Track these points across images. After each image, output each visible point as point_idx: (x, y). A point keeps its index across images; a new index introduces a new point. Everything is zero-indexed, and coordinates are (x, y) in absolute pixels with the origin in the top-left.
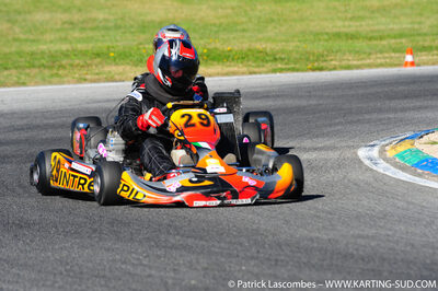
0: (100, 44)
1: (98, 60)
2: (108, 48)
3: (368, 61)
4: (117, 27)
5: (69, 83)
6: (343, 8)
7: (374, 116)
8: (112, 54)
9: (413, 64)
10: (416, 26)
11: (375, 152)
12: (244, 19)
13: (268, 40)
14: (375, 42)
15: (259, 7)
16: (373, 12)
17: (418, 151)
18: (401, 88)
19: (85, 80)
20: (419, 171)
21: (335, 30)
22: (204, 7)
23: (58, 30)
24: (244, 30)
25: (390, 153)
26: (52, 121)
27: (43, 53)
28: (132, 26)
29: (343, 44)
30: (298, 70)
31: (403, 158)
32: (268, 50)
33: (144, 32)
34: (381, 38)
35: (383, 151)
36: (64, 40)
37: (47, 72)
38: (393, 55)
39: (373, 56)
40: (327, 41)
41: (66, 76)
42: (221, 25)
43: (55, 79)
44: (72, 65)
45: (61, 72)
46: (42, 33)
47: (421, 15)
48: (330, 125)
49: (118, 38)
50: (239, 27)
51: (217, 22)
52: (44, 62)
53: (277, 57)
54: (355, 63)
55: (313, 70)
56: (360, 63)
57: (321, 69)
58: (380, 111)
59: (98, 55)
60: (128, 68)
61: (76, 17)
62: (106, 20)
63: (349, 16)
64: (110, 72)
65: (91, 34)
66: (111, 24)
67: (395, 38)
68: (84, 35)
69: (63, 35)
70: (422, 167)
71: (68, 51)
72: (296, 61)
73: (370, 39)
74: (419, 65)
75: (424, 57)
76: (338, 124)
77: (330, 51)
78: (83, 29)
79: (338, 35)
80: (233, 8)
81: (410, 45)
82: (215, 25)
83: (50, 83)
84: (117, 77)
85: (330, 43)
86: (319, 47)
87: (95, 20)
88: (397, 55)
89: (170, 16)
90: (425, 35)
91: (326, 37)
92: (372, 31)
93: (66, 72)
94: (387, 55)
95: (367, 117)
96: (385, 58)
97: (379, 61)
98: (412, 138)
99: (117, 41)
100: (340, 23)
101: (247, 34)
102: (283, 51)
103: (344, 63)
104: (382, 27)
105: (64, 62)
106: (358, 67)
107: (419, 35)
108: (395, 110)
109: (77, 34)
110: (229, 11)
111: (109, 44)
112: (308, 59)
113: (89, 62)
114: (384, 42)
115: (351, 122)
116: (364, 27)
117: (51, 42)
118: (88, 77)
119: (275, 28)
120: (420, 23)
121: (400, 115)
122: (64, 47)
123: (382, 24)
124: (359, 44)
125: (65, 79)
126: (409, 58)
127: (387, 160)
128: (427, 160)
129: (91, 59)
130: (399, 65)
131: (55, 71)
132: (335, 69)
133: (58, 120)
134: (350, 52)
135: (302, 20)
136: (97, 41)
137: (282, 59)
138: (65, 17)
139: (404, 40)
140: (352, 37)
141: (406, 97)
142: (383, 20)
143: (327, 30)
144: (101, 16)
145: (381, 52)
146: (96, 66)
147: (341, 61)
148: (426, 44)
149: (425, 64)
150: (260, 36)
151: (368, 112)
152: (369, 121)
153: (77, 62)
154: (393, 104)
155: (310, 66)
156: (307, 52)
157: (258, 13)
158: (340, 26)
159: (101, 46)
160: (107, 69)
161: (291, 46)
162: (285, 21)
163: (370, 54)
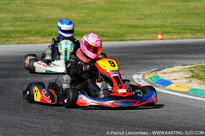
0: (27, 28)
1: (26, 35)
2: (31, 29)
3: (142, 38)
4: (36, 20)
5: (13, 44)
6: (133, 15)
7: (142, 61)
8: (32, 32)
9: (161, 39)
10: (164, 23)
11: (140, 77)
12: (91, 18)
13: (100, 27)
14: (146, 29)
15: (98, 13)
16: (146, 16)
17: (158, 77)
18: (155, 49)
19: (20, 43)
20: (158, 85)
21: (130, 24)
22: (74, 12)
23: (10, 21)
24: (90, 23)
25: (146, 77)
26: (4, 61)
27: (3, 31)
28: (42, 20)
29: (133, 30)
30: (112, 41)
31: (151, 79)
32: (100, 32)
33: (47, 23)
34: (149, 28)
35: (143, 76)
36: (13, 25)
37: (4, 39)
38: (153, 35)
39: (145, 35)
40: (125, 28)
41: (12, 41)
42: (81, 20)
43: (7, 43)
44: (15, 37)
45: (10, 39)
46: (3, 22)
47: (166, 18)
48: (123, 65)
49: (36, 25)
50: (88, 22)
51: (79, 19)
52: (3, 35)
53: (104, 34)
54: (137, 38)
55: (119, 40)
56: (139, 38)
57: (122, 40)
58: (145, 59)
59: (26, 32)
60: (39, 38)
61: (18, 16)
62: (31, 17)
63: (136, 18)
64: (31, 40)
65: (24, 23)
66: (33, 19)
67: (154, 27)
68: (21, 24)
69: (12, 23)
70: (159, 83)
71: (13, 30)
72: (112, 37)
73: (144, 28)
74: (164, 40)
75: (166, 36)
76: (126, 64)
77: (126, 33)
78: (21, 21)
79: (131, 26)
80: (86, 13)
81: (161, 31)
82: (78, 20)
83: (5, 44)
84: (34, 42)
85: (127, 29)
86: (122, 31)
87: (26, 17)
88: (155, 35)
89: (59, 16)
90: (168, 27)
91: (125, 27)
92: (146, 25)
93: (12, 39)
94: (150, 35)
95: (139, 61)
96: (150, 36)
97: (147, 38)
98: (156, 71)
99: (35, 26)
100: (131, 21)
101: (92, 25)
102: (106, 32)
103: (132, 38)
104: (149, 23)
105: (11, 35)
106: (138, 40)
107: (165, 27)
108: (151, 59)
109: (18, 23)
110: (84, 15)
111: (31, 28)
112: (117, 36)
113: (22, 35)
114: (150, 30)
115: (132, 64)
116: (142, 23)
117: (7, 26)
118: (22, 42)
119: (104, 22)
120: (166, 22)
121: (153, 61)
122: (12, 29)
123: (150, 21)
124: (139, 30)
125: (12, 43)
126: (160, 37)
127: (145, 80)
128: (161, 80)
129: (23, 34)
130: (156, 39)
131: (7, 39)
132: (128, 40)
133: (7, 60)
134: (135, 33)
135: (116, 19)
136: (27, 26)
137: (106, 36)
138: (14, 16)
139: (158, 29)
140: (136, 27)
141: (156, 53)
142: (150, 20)
143: (126, 24)
144: (29, 15)
145: (148, 34)
146: (25, 37)
147: (131, 37)
148: (167, 31)
149: (167, 39)
150: (97, 25)
151: (140, 60)
152: (140, 63)
153: (17, 35)
154: (151, 56)
155: (117, 39)
156: (117, 33)
157: (97, 16)
158: (131, 22)
159: (28, 28)
160: (30, 38)
161: (110, 30)
162: (109, 19)
163: (143, 34)
